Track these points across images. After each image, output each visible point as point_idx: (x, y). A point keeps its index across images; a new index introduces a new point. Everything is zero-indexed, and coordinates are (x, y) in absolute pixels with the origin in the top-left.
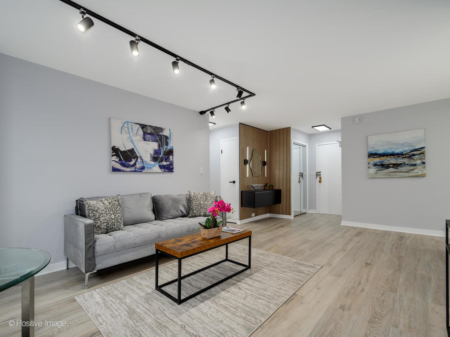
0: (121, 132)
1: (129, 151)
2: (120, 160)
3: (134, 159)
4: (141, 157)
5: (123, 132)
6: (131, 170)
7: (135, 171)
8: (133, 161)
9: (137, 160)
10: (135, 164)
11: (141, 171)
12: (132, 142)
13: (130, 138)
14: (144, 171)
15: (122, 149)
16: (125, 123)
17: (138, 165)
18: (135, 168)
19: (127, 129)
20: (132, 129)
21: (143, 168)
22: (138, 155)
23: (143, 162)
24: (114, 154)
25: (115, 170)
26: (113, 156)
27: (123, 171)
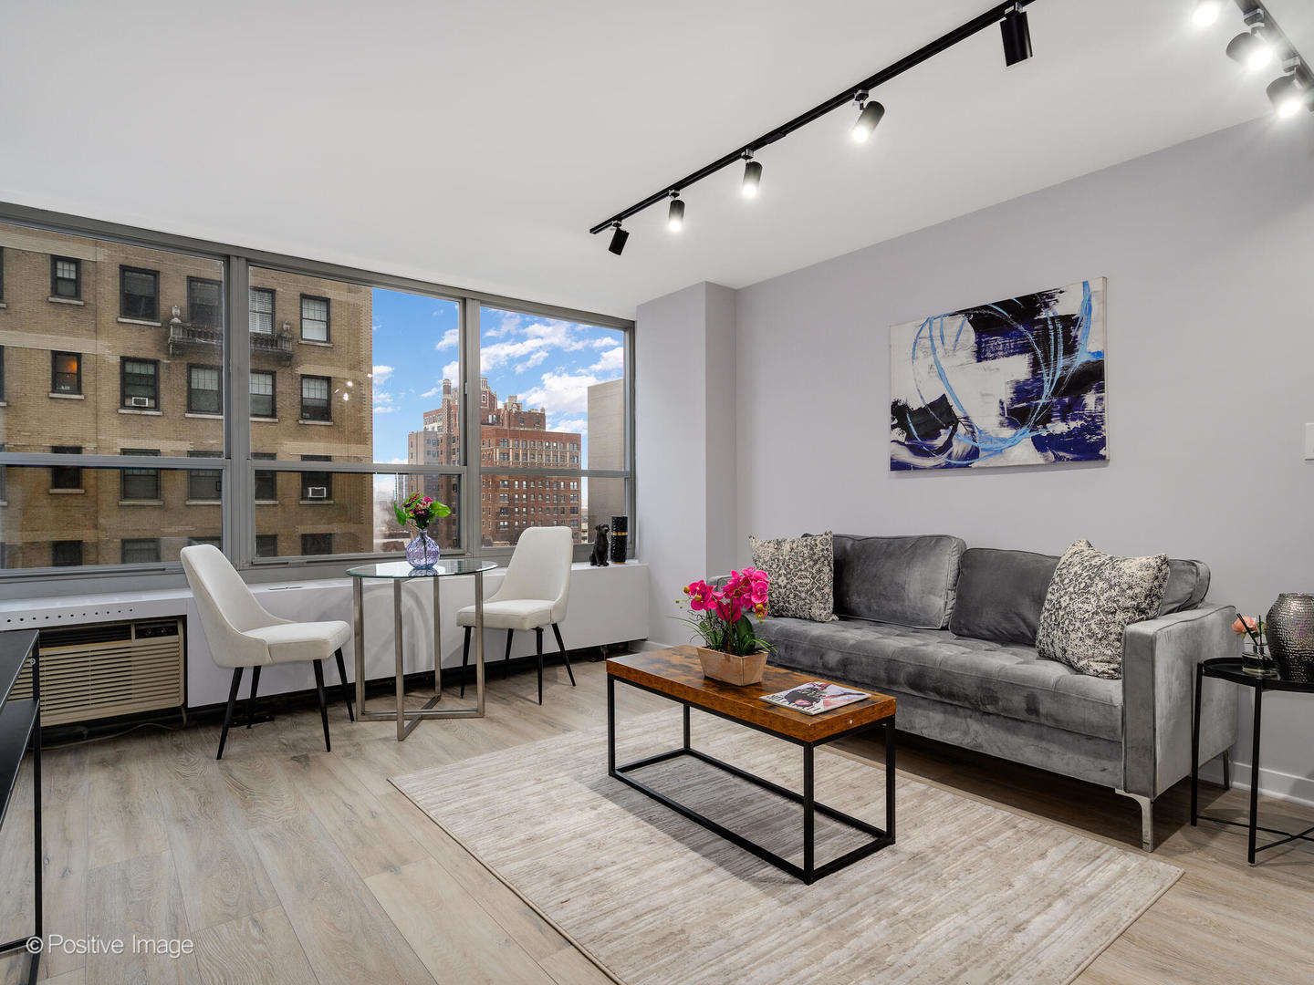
0: (913, 358)
1: (932, 405)
2: (910, 437)
3: (947, 428)
4: (966, 418)
5: (919, 353)
6: (936, 463)
7: (948, 466)
8: (944, 435)
9: (955, 429)
10: (948, 444)
11: (967, 466)
12: (941, 375)
13: (935, 367)
14: (976, 463)
15: (915, 404)
16: (923, 325)
17: (958, 448)
18: (950, 456)
19: (928, 343)
20: (942, 337)
21: (974, 454)
22: (958, 413)
23: (973, 432)
24: (896, 421)
25: (897, 466)
26: (893, 427)
27: (916, 468)
